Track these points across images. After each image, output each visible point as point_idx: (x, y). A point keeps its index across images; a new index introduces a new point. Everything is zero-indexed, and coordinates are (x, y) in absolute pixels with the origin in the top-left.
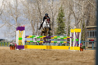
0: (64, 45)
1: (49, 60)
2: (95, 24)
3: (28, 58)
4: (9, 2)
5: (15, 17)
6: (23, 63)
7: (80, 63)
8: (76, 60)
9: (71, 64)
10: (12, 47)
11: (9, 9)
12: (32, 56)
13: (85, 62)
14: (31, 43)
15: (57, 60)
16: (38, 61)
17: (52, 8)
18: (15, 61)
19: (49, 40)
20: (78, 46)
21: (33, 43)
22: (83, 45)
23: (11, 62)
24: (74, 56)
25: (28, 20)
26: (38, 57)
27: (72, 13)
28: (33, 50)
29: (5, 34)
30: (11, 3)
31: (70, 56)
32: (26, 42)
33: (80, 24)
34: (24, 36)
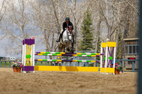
0: (92, 65)
1: (69, 87)
2: (137, 36)
3: (39, 84)
4: (12, 4)
5: (21, 24)
6: (32, 92)
7: (115, 92)
8: (109, 87)
9: (102, 93)
10: (17, 69)
11: (12, 13)
12: (45, 81)
13: (122, 91)
14: (44, 63)
15: (81, 86)
16: (54, 88)
17: (74, 12)
18: (21, 89)
19: (70, 58)
20: (112, 67)
21: (47, 63)
22: (119, 66)
23: (15, 90)
24: (106, 82)
25: (39, 29)
26: (54, 83)
27: (103, 19)
28: (47, 72)
29: (6, 49)
30: (15, 5)
31: (101, 81)
32: (36, 61)
33: (114, 34)
34: (34, 53)
